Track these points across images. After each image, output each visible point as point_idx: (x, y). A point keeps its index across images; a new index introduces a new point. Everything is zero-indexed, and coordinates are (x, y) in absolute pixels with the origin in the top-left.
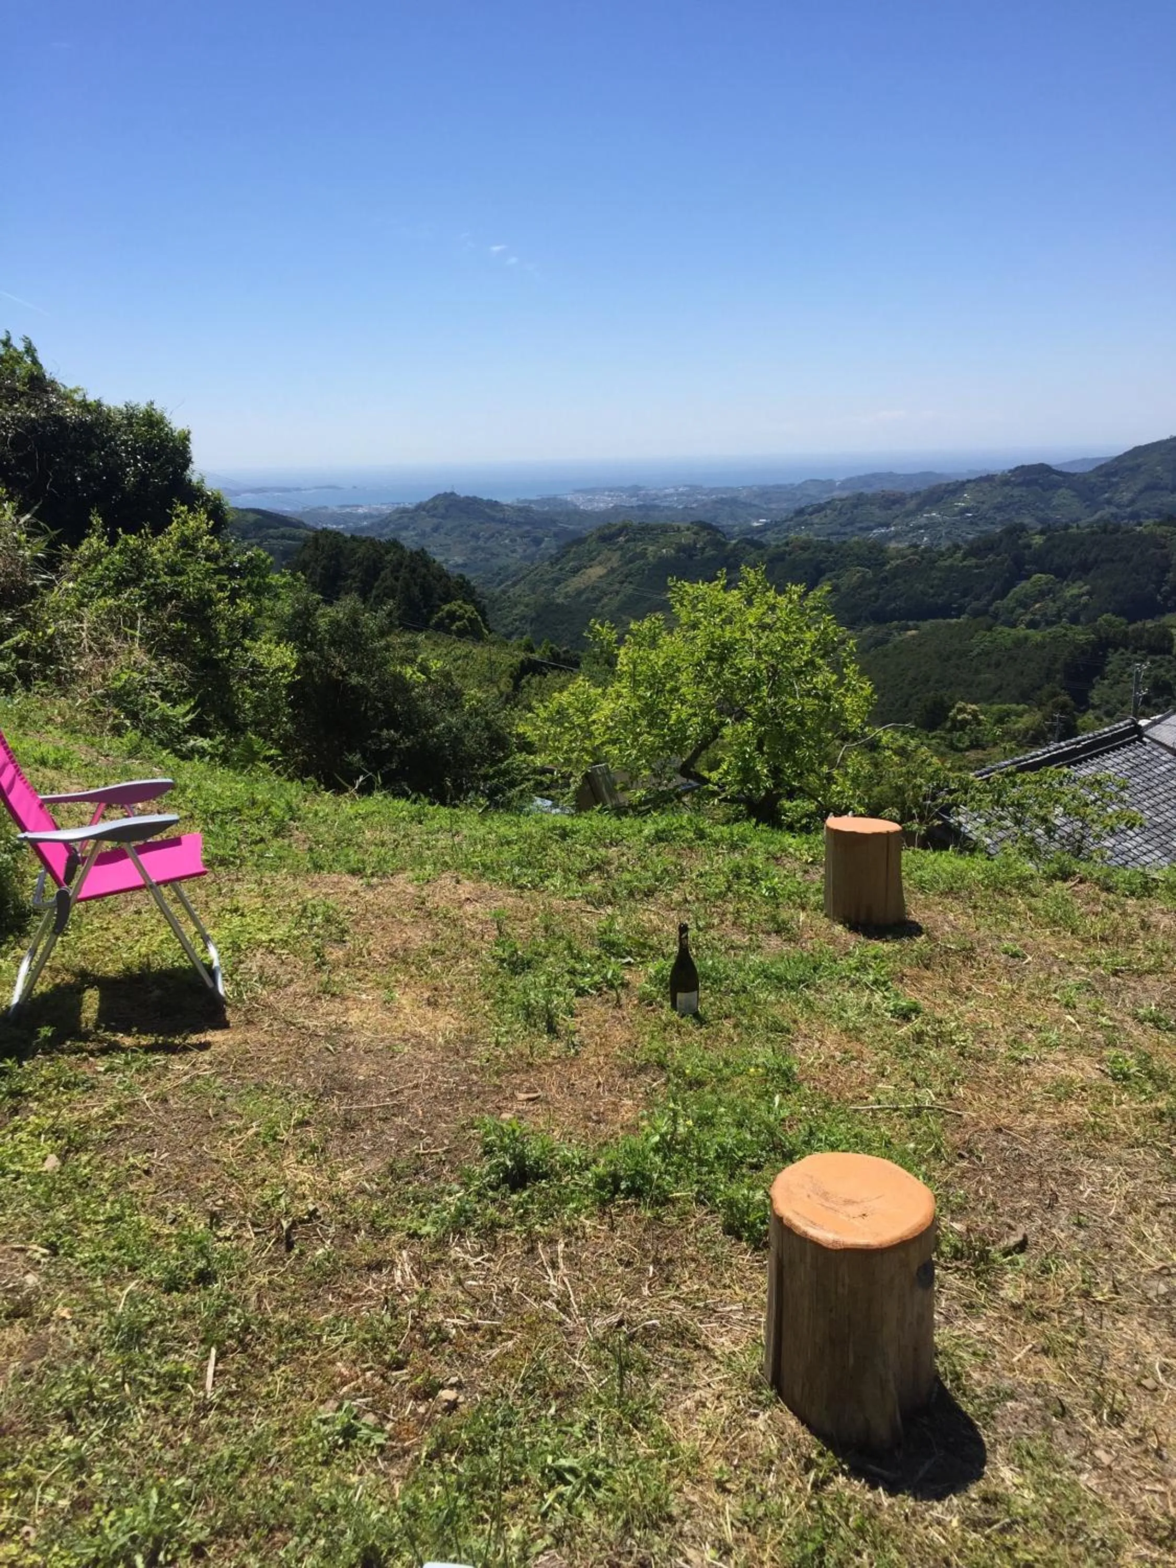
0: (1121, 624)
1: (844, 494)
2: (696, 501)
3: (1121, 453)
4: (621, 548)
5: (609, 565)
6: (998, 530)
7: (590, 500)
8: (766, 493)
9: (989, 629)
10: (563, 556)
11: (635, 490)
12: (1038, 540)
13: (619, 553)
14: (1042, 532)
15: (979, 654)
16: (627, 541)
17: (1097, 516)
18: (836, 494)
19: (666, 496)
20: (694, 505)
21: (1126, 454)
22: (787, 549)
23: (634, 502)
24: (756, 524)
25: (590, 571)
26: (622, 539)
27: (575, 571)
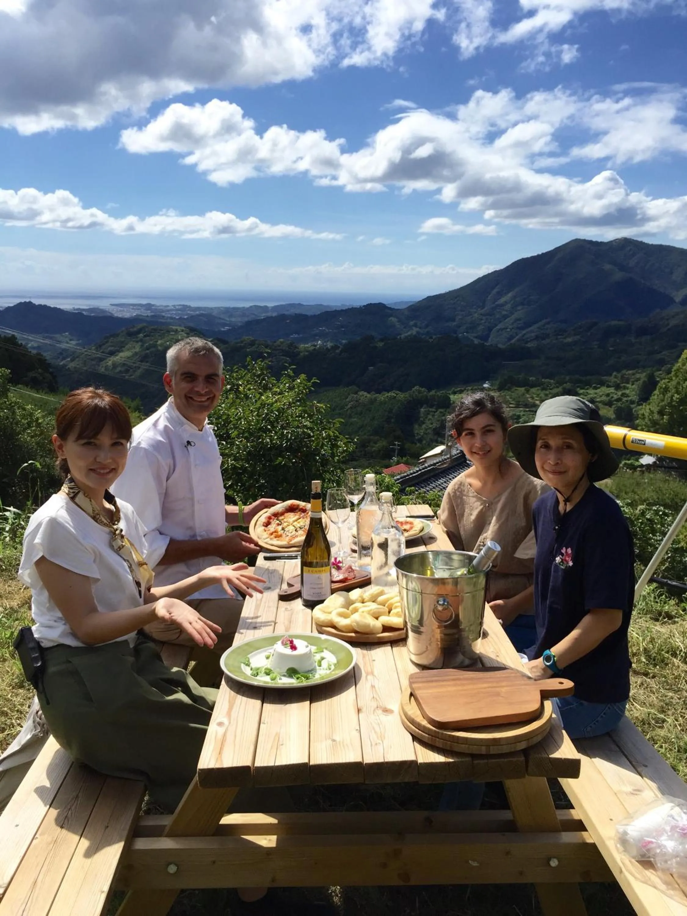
0: (424, 391)
1: (274, 314)
2: (187, 314)
3: (421, 299)
4: (141, 340)
5: (134, 351)
6: (359, 338)
7: (121, 311)
8: (229, 311)
9: (356, 393)
10: (104, 344)
11: (149, 307)
12: (381, 344)
13: (140, 343)
14: (382, 340)
15: (351, 408)
16: (145, 336)
17: (409, 333)
18: (269, 314)
19: (168, 311)
20: (186, 317)
21: (423, 299)
22: (242, 345)
23: (149, 313)
24: (223, 329)
25: (121, 354)
26: (141, 335)
27: (112, 353)
